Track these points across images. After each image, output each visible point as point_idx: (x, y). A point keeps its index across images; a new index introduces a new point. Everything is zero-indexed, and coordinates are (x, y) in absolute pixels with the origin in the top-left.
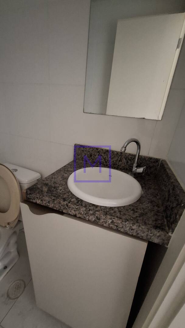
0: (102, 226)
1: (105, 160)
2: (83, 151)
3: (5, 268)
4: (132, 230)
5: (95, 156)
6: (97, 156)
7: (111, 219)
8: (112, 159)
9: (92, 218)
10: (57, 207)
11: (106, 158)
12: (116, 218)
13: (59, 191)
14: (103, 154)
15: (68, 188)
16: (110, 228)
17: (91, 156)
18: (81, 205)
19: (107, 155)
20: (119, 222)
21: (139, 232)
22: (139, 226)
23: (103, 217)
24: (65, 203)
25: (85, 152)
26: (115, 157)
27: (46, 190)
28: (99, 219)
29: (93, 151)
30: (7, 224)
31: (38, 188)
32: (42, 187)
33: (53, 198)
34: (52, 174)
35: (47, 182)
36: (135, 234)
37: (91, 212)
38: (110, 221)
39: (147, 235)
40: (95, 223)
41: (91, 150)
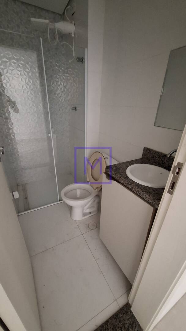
0: (133, 192)
1: (162, 162)
2: (149, 153)
3: (90, 213)
4: (146, 197)
5: (156, 158)
6: (157, 158)
7: (137, 189)
8: (168, 162)
9: (130, 187)
10: (116, 178)
11: (163, 160)
12: (140, 189)
13: (120, 171)
14: (162, 158)
15: (126, 171)
16: (136, 194)
17: (153, 157)
18: (127, 179)
19: (165, 158)
20: (141, 191)
21: (149, 199)
22: (150, 196)
23: (134, 187)
24: (120, 176)
25: (150, 154)
26: (170, 161)
27: (115, 169)
28: (133, 188)
29: (155, 154)
30: (96, 188)
31: (112, 167)
32: (113, 167)
33: (116, 173)
34: (122, 163)
35: (117, 166)
36: (147, 200)
37: (130, 183)
38: (137, 190)
39: (153, 203)
40: (131, 190)
41: (154, 153)
